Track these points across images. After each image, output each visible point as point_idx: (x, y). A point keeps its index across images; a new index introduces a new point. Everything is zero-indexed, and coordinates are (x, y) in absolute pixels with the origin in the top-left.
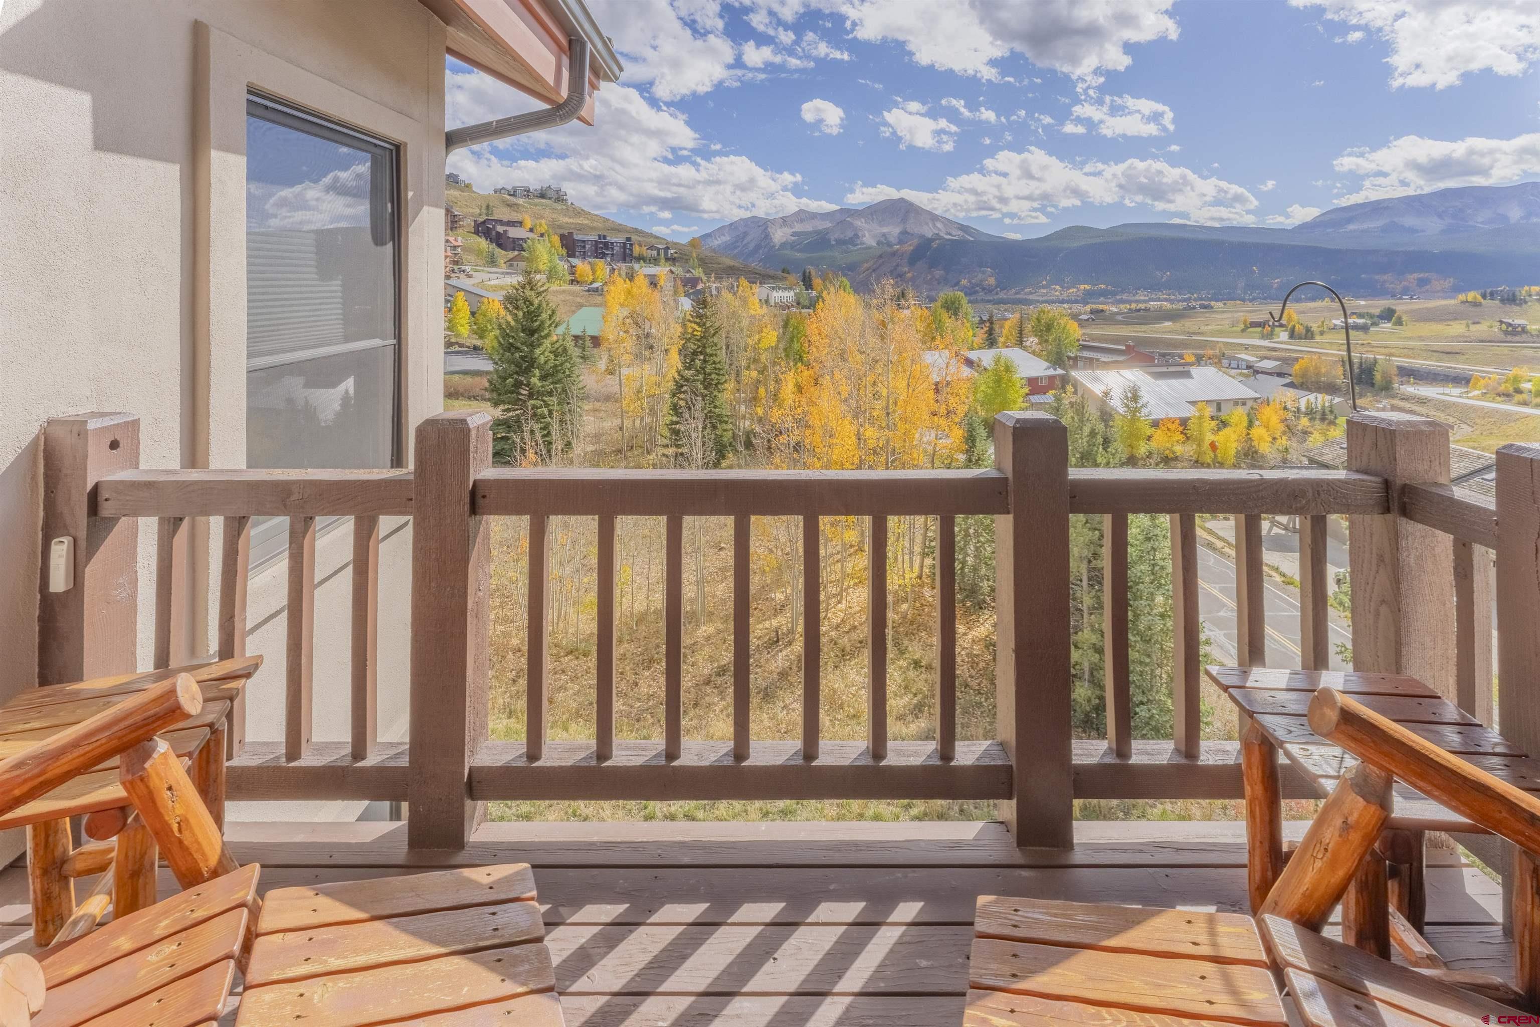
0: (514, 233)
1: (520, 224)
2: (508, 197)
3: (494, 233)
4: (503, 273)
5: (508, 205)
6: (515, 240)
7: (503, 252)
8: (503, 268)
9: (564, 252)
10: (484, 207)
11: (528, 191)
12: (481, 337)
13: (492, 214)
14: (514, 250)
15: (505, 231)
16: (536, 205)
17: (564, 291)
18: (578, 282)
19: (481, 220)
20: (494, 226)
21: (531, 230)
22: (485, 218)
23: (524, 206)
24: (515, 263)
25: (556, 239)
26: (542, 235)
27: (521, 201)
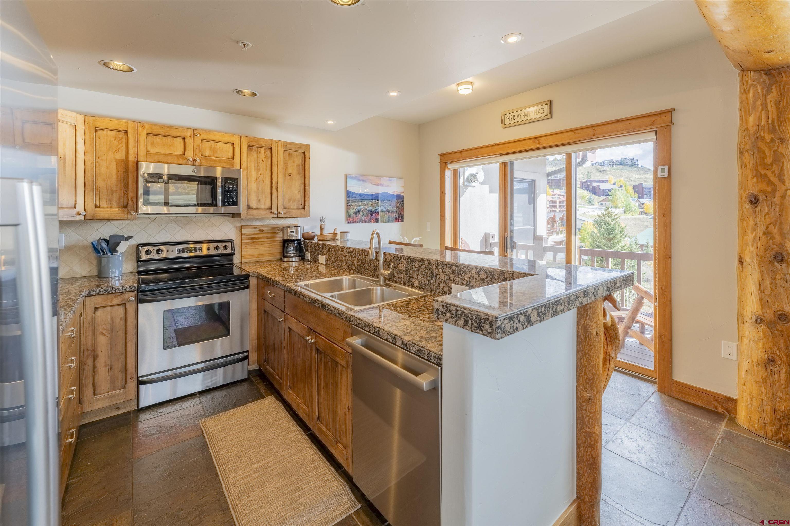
0: (603, 186)
1: (607, 181)
2: (600, 167)
3: (591, 187)
4: (596, 208)
5: (600, 171)
6: (603, 190)
7: (597, 197)
8: (597, 205)
9: (636, 196)
10: (586, 173)
11: (612, 162)
12: (583, 242)
13: (590, 177)
14: (603, 195)
15: (598, 186)
16: (617, 170)
17: (635, 219)
18: (645, 213)
19: (584, 181)
20: (591, 184)
21: (614, 184)
22: (586, 179)
23: (609, 171)
24: (604, 203)
25: (631, 190)
26: (621, 186)
27: (607, 168)
